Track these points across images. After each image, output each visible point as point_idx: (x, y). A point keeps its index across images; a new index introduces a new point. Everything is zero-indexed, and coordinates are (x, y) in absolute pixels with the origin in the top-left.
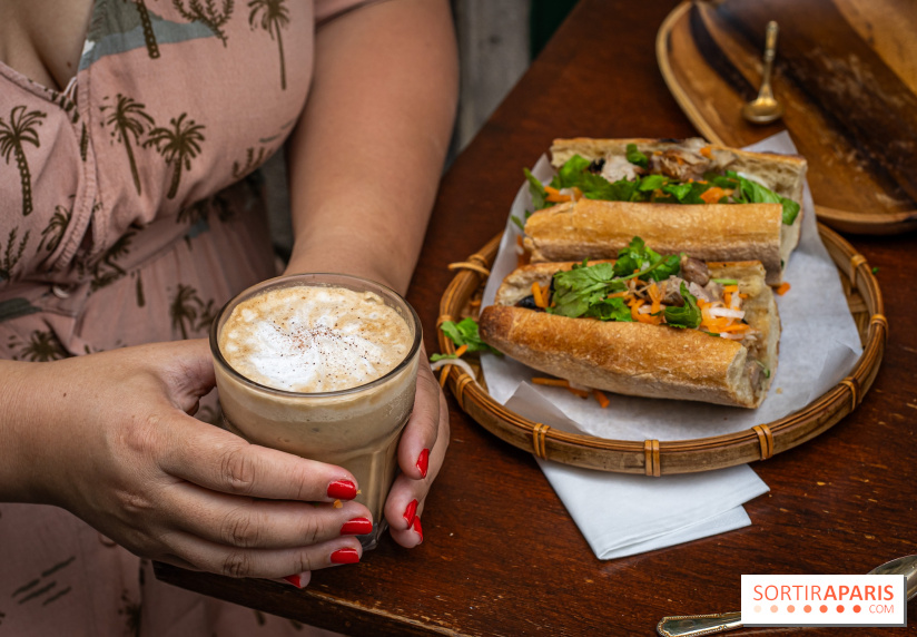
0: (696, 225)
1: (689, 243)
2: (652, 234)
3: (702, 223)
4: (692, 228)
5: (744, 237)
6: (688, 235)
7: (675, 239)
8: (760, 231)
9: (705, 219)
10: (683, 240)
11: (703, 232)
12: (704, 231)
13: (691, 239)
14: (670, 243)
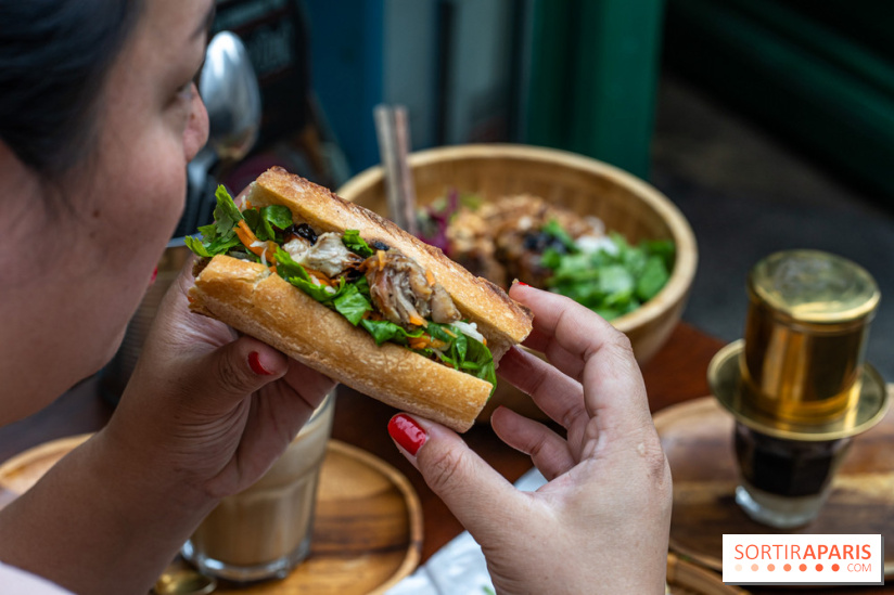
0: (386, 371)
1: (371, 383)
2: (332, 354)
3: (395, 372)
4: (381, 371)
5: (433, 405)
6: (373, 375)
7: (357, 373)
8: (454, 408)
9: (400, 368)
10: (367, 378)
11: (391, 381)
12: (393, 380)
13: (375, 381)
14: (350, 372)
